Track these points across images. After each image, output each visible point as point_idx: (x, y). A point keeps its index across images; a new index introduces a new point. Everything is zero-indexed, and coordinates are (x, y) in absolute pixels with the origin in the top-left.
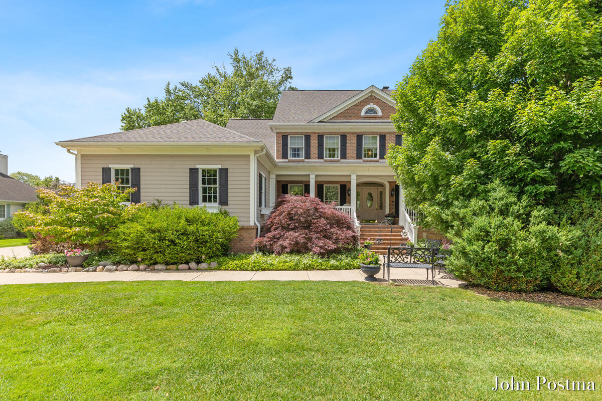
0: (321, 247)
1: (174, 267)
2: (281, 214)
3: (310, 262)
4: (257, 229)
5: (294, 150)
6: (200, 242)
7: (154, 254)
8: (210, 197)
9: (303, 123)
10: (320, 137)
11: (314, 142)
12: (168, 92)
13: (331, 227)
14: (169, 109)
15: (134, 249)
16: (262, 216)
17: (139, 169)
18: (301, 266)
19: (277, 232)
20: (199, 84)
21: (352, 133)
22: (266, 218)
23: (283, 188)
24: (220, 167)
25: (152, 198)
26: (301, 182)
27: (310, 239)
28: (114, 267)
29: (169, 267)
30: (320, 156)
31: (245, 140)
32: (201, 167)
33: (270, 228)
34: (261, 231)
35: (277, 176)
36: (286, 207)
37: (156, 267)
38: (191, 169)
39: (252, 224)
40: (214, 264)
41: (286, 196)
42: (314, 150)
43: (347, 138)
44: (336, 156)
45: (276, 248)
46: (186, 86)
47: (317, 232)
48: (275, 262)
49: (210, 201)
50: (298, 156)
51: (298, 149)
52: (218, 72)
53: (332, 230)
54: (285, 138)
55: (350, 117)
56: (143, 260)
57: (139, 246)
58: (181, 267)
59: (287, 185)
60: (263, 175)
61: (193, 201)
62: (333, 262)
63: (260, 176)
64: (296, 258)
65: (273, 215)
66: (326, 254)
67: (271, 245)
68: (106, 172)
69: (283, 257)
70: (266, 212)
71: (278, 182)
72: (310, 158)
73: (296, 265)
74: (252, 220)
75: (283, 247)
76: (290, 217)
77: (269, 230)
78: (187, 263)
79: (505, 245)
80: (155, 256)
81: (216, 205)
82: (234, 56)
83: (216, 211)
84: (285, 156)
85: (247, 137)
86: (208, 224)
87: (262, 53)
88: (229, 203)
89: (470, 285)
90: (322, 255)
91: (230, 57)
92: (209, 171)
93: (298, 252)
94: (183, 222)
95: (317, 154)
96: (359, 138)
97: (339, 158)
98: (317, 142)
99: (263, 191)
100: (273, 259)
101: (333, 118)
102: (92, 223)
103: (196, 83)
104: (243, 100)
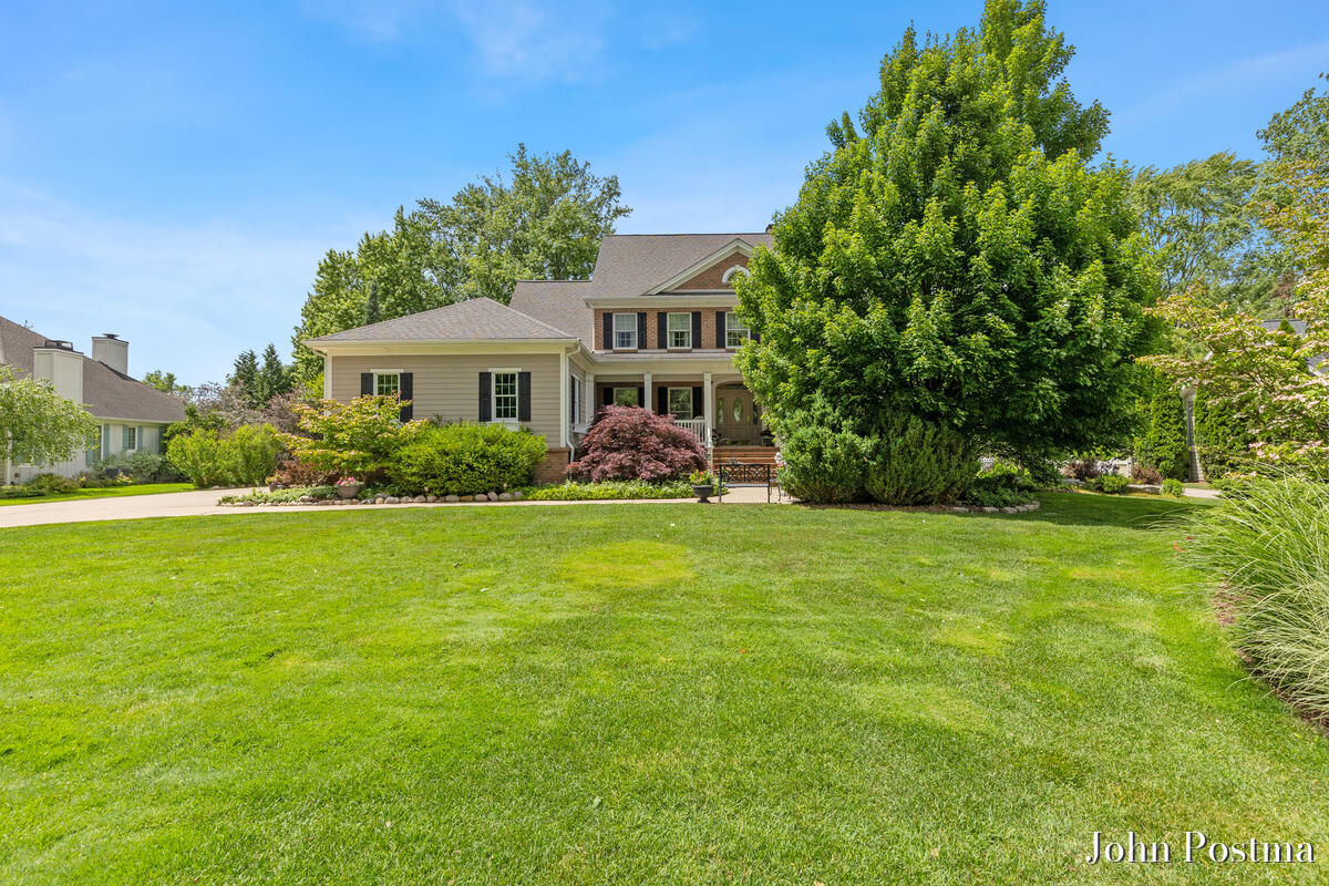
0: (652, 472)
1: (471, 497)
2: (601, 431)
3: (637, 490)
4: (570, 453)
5: (622, 335)
6: (502, 465)
7: (446, 481)
8: (506, 411)
9: (635, 294)
10: (662, 316)
11: (652, 324)
12: (401, 222)
13: (665, 447)
14: (404, 253)
15: (422, 476)
16: (576, 435)
17: (411, 375)
18: (627, 494)
19: (597, 453)
20: (452, 204)
21: (709, 309)
22: (581, 437)
23: (605, 394)
24: (520, 370)
25: (429, 414)
26: (631, 385)
27: (638, 462)
28: (397, 499)
29: (463, 498)
30: (662, 345)
31: (553, 335)
32: (494, 371)
33: (587, 450)
34: (575, 455)
35: (596, 377)
36: (608, 422)
37: (448, 498)
38: (481, 374)
39: (563, 445)
40: (519, 494)
41: (608, 407)
42: (652, 336)
43: (702, 317)
44: (686, 343)
45: (596, 474)
46: (430, 207)
47: (647, 453)
48: (593, 491)
49: (506, 416)
50: (629, 345)
51: (629, 334)
52: (490, 185)
53: (666, 450)
54: (607, 318)
55: (706, 286)
56: (430, 489)
57: (429, 472)
58: (478, 497)
59: (611, 390)
60: (577, 377)
61: (485, 416)
62: (666, 489)
63: (573, 379)
64: (620, 486)
65: (591, 432)
66: (658, 480)
67: (589, 471)
68: (366, 380)
69: (604, 485)
70: (582, 429)
71: (598, 385)
72: (646, 348)
73: (621, 493)
74: (564, 441)
75: (604, 473)
76: (614, 434)
77: (585, 452)
78: (485, 493)
79: (818, 454)
80: (448, 484)
81: (515, 420)
82: (517, 159)
83: (517, 429)
84: (608, 345)
85: (555, 330)
86: (511, 445)
87: (568, 153)
88: (532, 417)
89: (806, 502)
90: (652, 481)
91: (510, 159)
92: (506, 376)
93: (623, 479)
94: (481, 442)
95: (656, 341)
96: (720, 316)
97: (691, 347)
98: (656, 324)
99: (577, 400)
100: (592, 488)
101: (680, 287)
102: (364, 447)
103: (446, 201)
104: (536, 237)
